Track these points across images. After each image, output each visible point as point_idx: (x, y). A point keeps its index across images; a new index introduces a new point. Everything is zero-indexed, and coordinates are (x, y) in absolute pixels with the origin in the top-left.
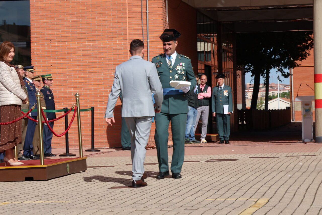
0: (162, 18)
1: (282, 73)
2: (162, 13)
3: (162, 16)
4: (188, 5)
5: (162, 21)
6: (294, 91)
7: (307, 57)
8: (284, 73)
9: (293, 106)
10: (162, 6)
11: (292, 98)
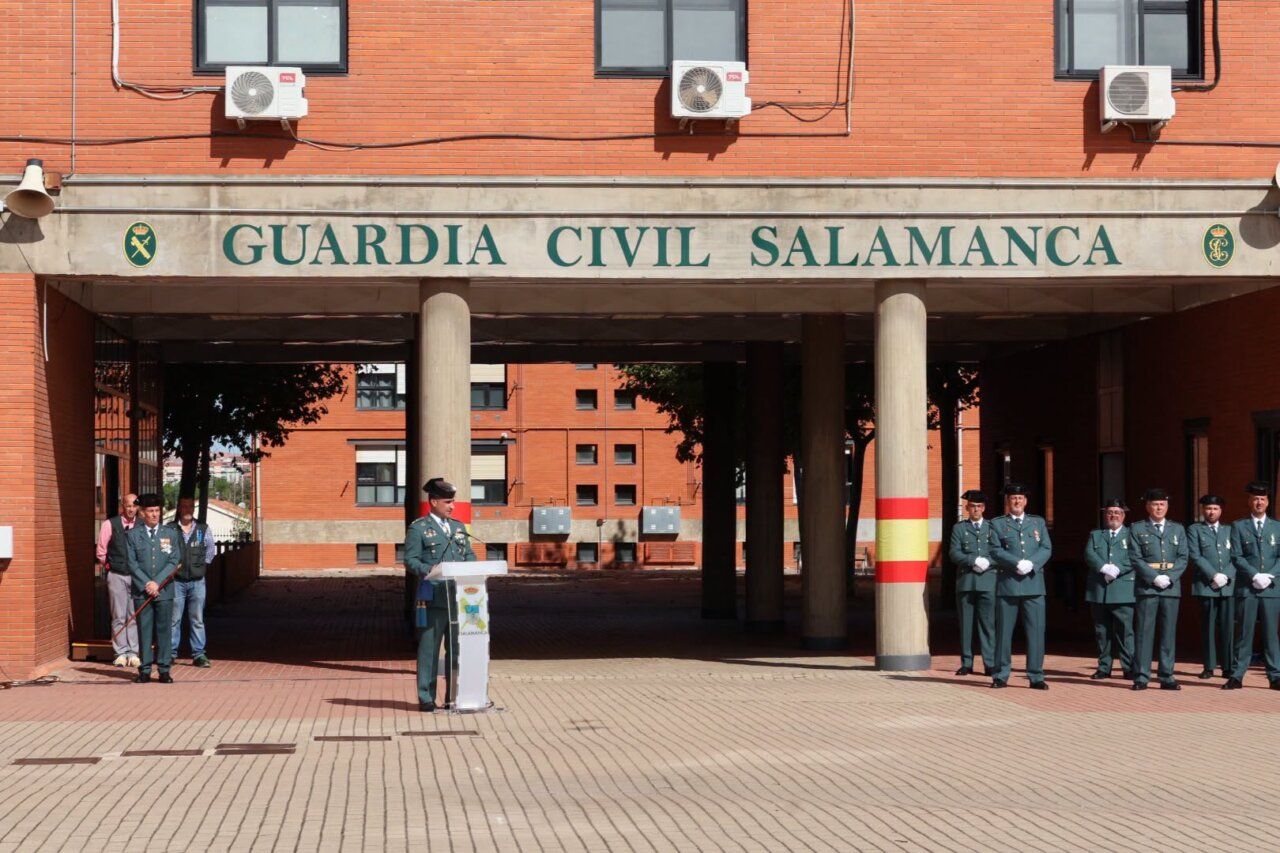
0: (33, 349)
1: (242, 450)
2: (32, 337)
3: (33, 343)
4: (80, 307)
5: (33, 355)
6: (261, 493)
7: (319, 418)
8: (247, 452)
9: (260, 532)
10: (33, 319)
11: (256, 510)
